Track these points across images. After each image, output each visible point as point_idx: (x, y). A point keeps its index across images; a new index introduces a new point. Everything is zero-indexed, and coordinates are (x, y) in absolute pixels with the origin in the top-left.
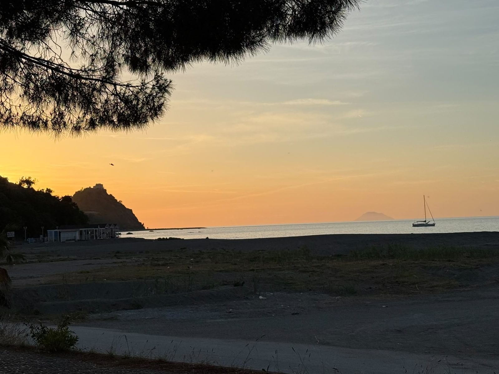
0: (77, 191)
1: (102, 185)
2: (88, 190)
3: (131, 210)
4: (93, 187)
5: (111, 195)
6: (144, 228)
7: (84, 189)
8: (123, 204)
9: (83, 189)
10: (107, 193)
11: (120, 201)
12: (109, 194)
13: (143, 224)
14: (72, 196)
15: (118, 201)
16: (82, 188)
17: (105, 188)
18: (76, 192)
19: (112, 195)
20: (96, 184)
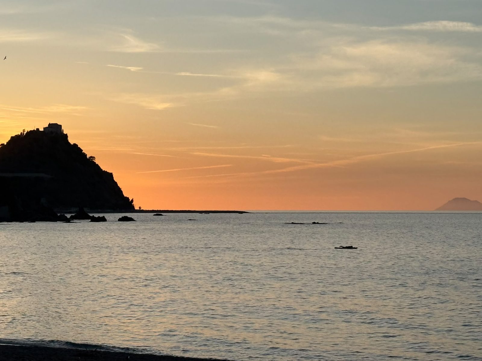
0: (14, 135)
1: (61, 126)
2: (34, 134)
3: (111, 175)
4: (43, 130)
5: (75, 145)
6: (133, 207)
7: (28, 133)
8: (97, 163)
9: (25, 133)
10: (70, 141)
11: (91, 157)
12: (72, 143)
13: (132, 201)
14: (5, 144)
15: (88, 157)
16: (24, 131)
17: (65, 133)
18: (12, 137)
19: (77, 145)
20: (50, 124)
